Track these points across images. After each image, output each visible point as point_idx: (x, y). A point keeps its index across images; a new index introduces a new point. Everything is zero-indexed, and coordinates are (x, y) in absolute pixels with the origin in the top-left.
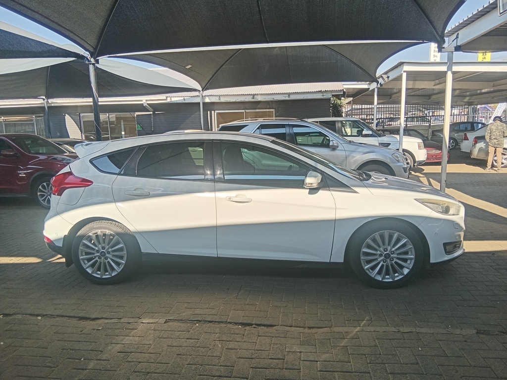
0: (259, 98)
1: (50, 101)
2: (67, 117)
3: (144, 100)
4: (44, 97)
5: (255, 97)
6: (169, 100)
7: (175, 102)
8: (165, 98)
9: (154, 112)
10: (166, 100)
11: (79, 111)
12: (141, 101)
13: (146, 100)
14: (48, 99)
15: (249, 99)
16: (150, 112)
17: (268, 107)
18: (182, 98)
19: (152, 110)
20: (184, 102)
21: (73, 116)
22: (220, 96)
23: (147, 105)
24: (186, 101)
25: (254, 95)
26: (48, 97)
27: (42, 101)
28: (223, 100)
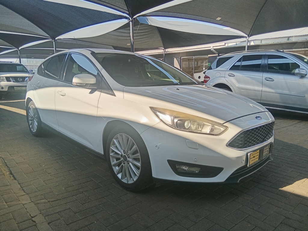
0: (293, 40)
1: (166, 50)
2: (175, 59)
3: (211, 46)
4: (163, 48)
5: (290, 38)
6: (226, 45)
7: (231, 46)
8: (224, 44)
9: (219, 54)
10: (225, 45)
11: (181, 56)
12: (210, 47)
13: (213, 47)
14: (165, 49)
15: (285, 41)
16: (215, 54)
17: (303, 46)
18: (235, 43)
19: (217, 53)
20: (236, 46)
21: (177, 59)
22: (261, 40)
23: (213, 50)
24: (238, 46)
25: (289, 38)
26: (165, 48)
27: (162, 51)
28: (264, 43)
